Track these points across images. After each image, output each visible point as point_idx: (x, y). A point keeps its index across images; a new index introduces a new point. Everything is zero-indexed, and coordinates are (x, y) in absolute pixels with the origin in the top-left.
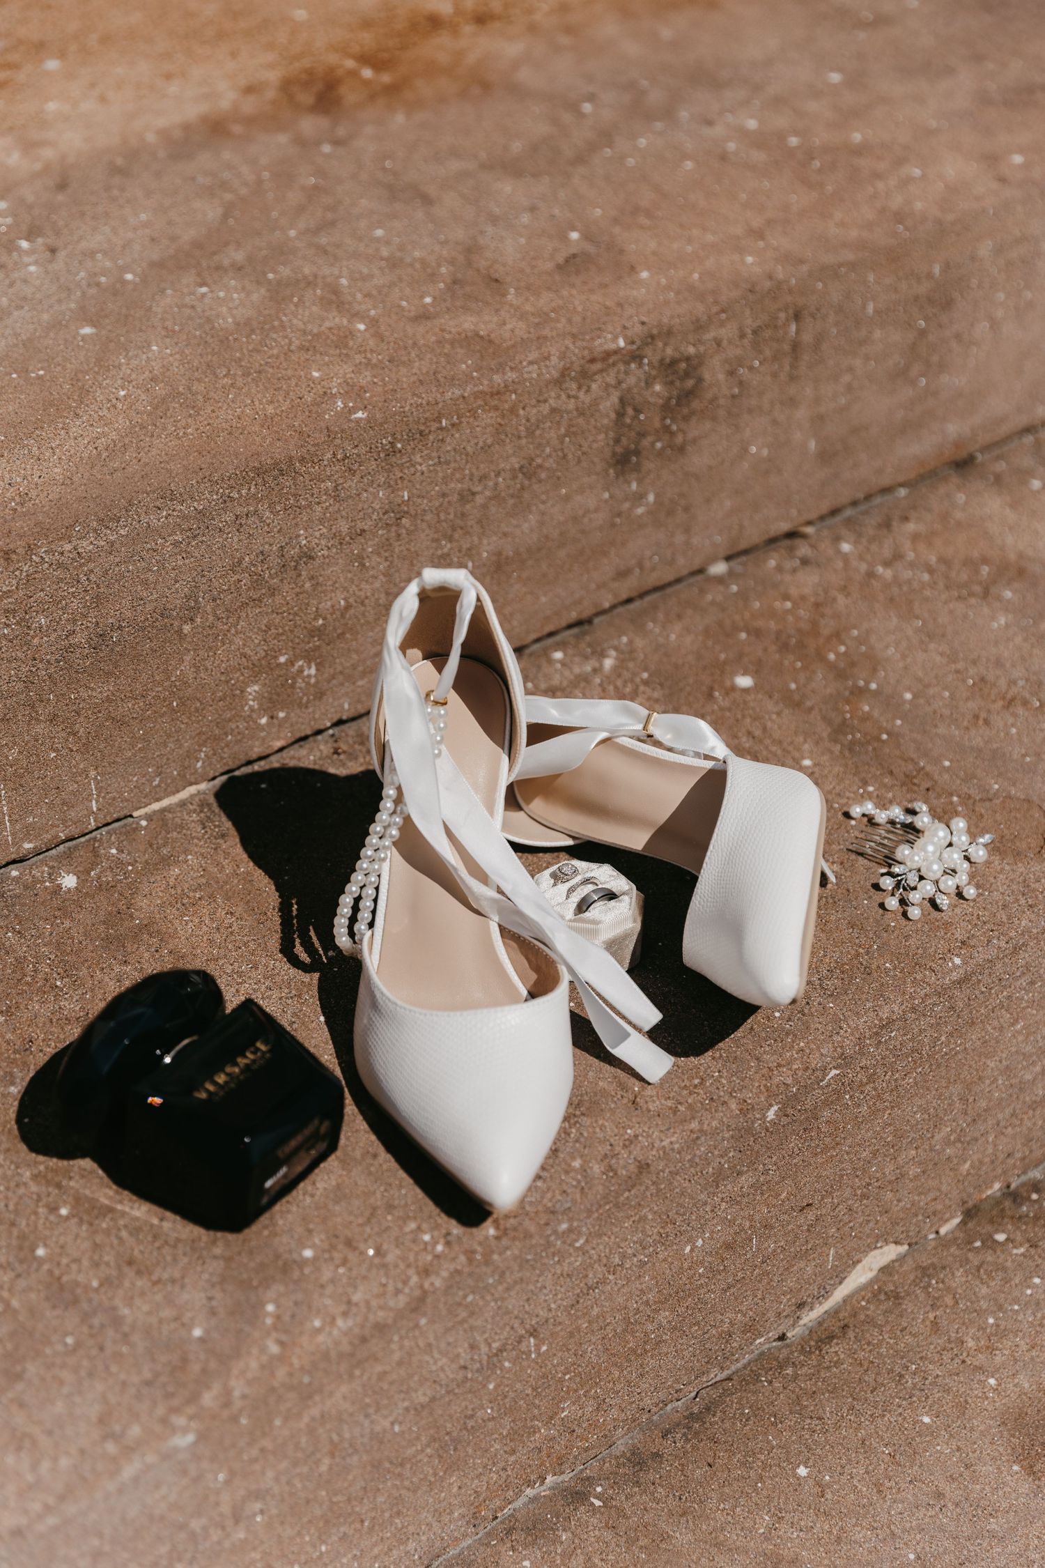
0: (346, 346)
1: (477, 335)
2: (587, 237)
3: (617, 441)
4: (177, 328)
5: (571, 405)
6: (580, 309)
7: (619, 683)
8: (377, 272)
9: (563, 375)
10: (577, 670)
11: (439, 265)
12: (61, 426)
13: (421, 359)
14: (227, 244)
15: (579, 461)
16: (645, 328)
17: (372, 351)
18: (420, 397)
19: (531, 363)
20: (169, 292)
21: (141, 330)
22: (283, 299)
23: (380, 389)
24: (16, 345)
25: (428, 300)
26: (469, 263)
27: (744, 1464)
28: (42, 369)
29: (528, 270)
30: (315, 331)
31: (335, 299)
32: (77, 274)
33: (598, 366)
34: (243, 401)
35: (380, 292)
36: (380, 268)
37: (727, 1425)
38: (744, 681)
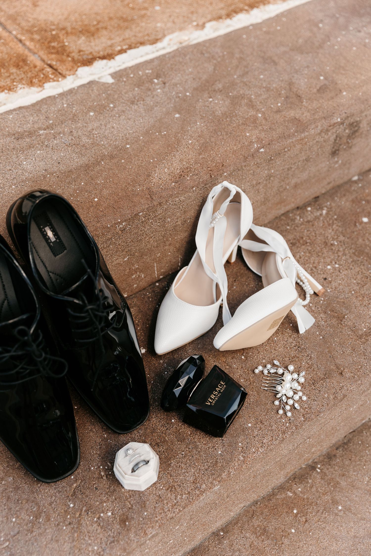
0: (256, 123)
1: (295, 118)
2: (326, 79)
3: (333, 148)
4: (204, 115)
5: (322, 139)
6: (326, 107)
7: (328, 219)
8: (262, 93)
9: (321, 131)
10: (315, 214)
11: (281, 90)
12: (173, 155)
13: (279, 128)
14: (216, 81)
15: (322, 155)
16: (346, 115)
17: (264, 125)
18: (280, 143)
19: (312, 129)
20: (200, 100)
21: (193, 116)
22: (235, 104)
23: (267, 140)
24: (156, 121)
25: (279, 104)
26: (290, 89)
27: (360, 460)
28: (165, 131)
29: (309, 92)
30: (246, 117)
31: (251, 105)
32: (172, 93)
33: (331, 127)
34: (227, 145)
35: (264, 101)
36: (264, 92)
37: (355, 446)
38: (365, 220)
